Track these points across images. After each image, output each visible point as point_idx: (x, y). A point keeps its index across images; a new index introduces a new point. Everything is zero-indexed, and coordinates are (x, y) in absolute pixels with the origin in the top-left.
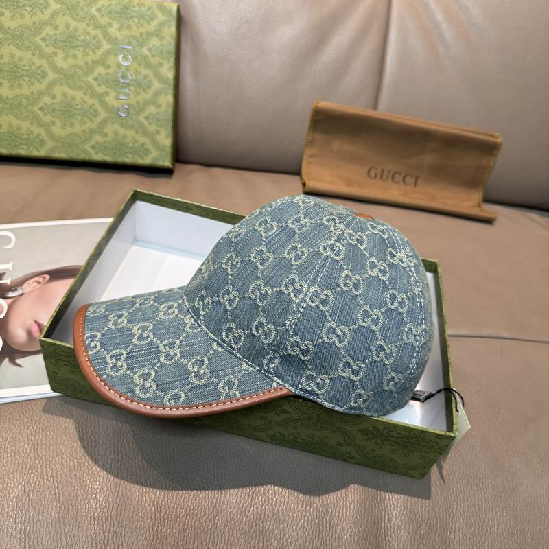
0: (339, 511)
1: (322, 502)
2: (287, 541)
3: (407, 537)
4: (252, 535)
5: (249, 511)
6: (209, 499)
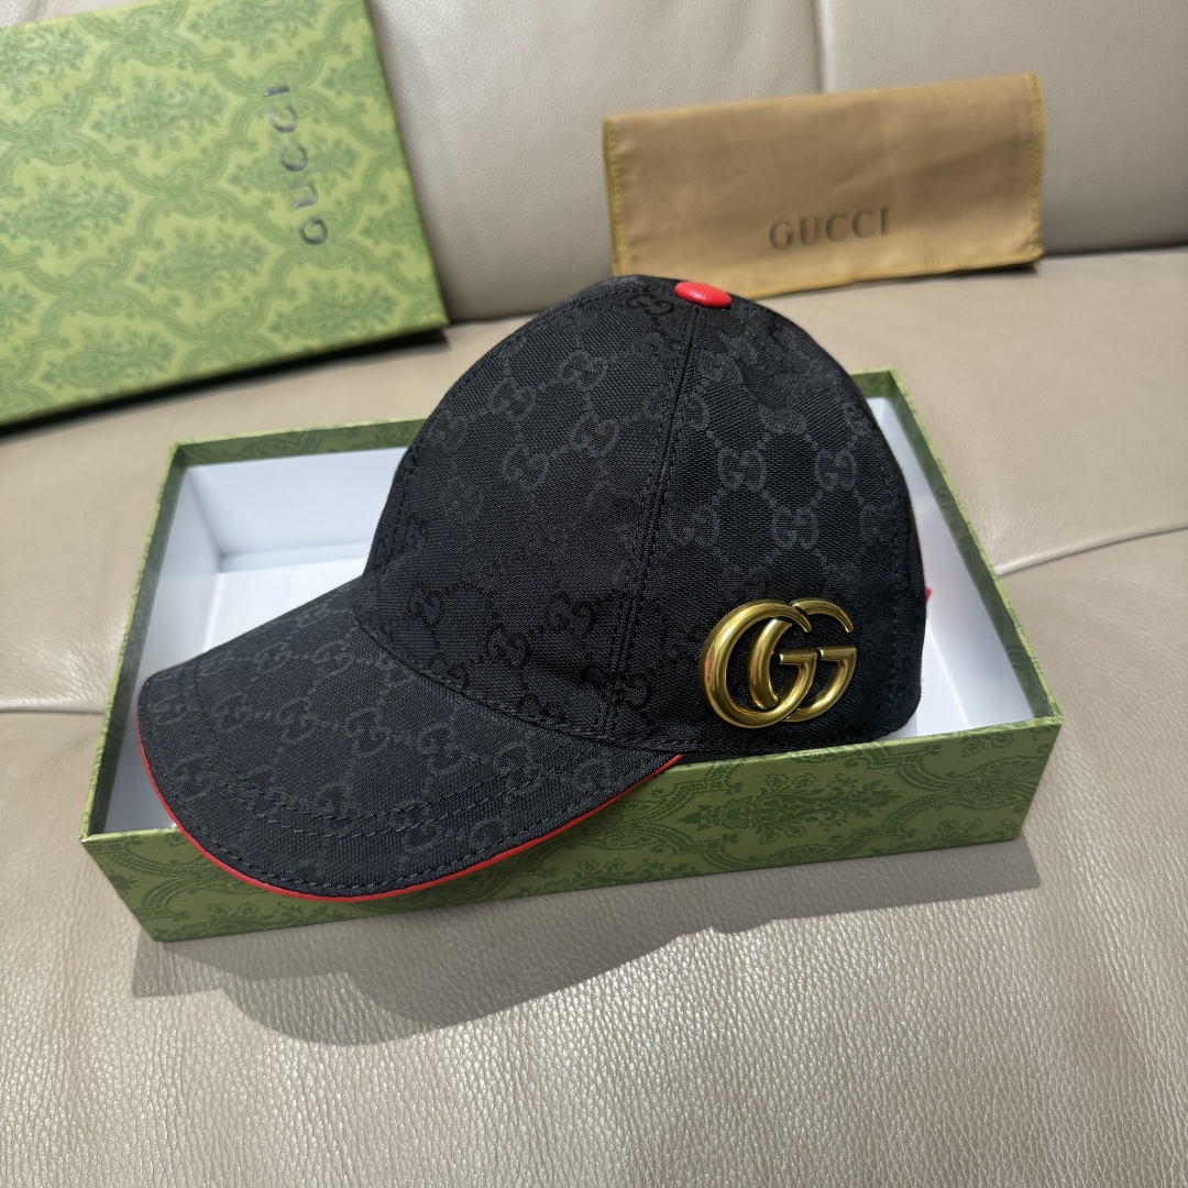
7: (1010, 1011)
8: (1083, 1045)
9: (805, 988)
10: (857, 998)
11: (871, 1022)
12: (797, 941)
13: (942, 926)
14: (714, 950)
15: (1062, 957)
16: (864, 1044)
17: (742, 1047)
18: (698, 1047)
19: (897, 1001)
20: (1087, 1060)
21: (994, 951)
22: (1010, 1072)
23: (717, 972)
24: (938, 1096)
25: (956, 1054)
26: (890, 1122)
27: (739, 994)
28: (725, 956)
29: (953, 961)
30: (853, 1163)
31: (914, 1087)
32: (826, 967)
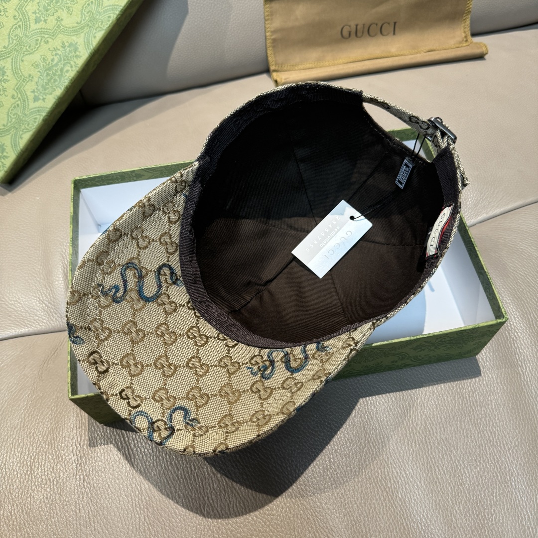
7: (501, 448)
8: (532, 459)
9: (416, 447)
10: (437, 448)
11: (445, 459)
12: (410, 425)
13: (470, 412)
14: (375, 433)
15: (521, 421)
16: (442, 469)
17: (392, 476)
18: (374, 479)
20: (534, 465)
21: (492, 421)
22: (503, 474)
23: (377, 444)
24: (474, 488)
25: (480, 469)
26: (456, 501)
27: (388, 452)
28: (380, 436)
29: (476, 427)
30: (443, 521)
31: (465, 485)
32: (423, 435)
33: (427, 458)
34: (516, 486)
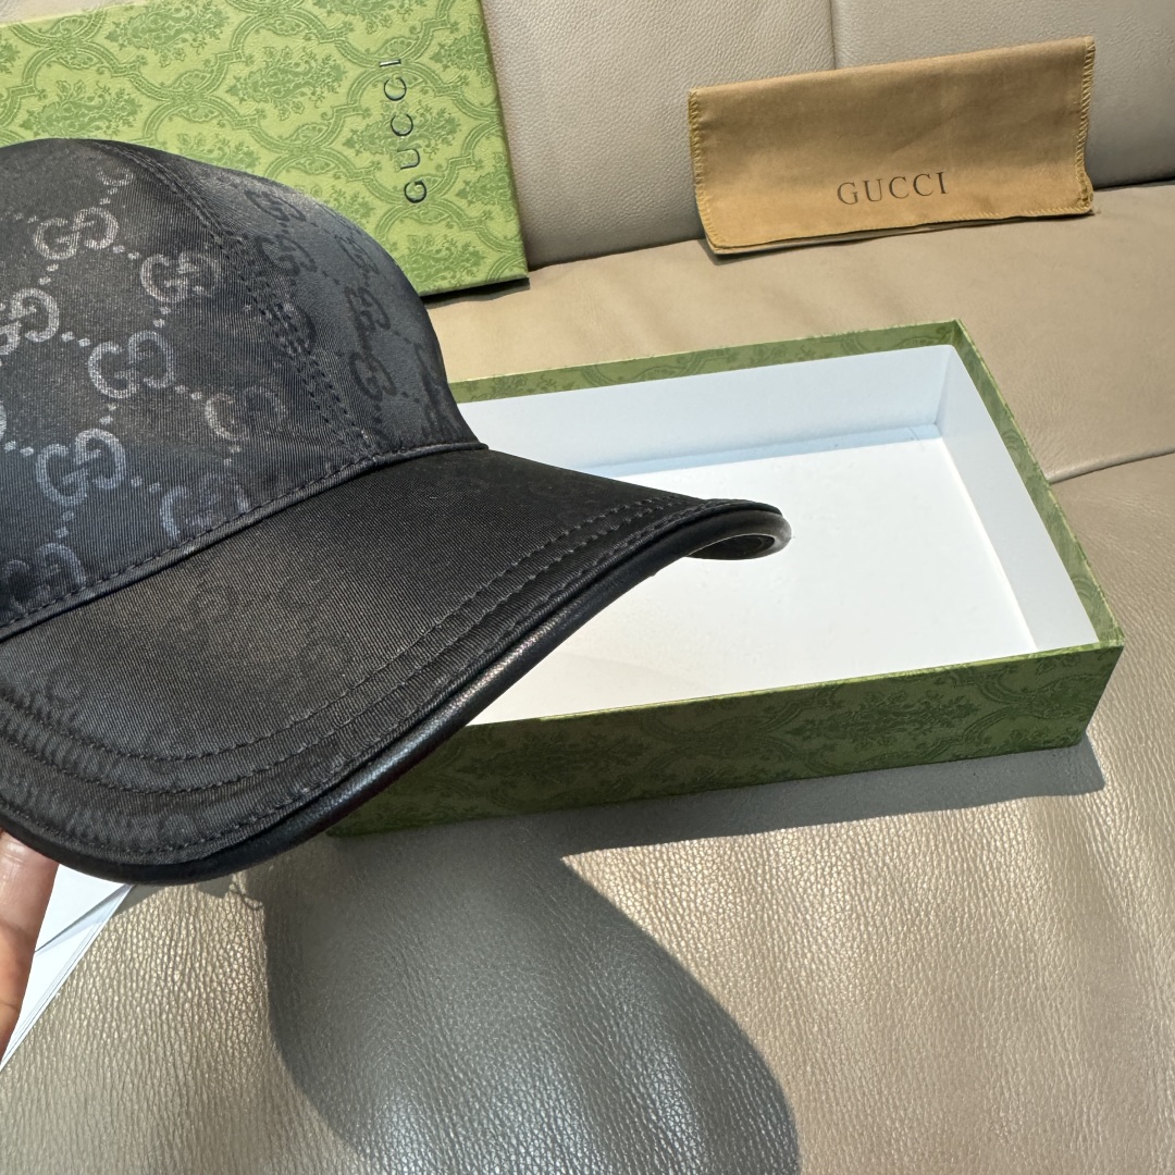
0: (1001, 839)
1: (965, 829)
2: (918, 914)
3: (1150, 858)
4: (850, 916)
5: (831, 876)
6: (747, 870)
7: (1010, 893)
8: (1075, 923)
10: (876, 883)
11: (889, 904)
12: (824, 835)
13: (950, 822)
15: (1056, 845)
16: (882, 923)
17: (777, 926)
18: (739, 927)
19: (910, 886)
21: (995, 841)
22: (1010, 946)
23: (754, 864)
24: (947, 966)
25: (963, 933)
27: (774, 882)
28: (761, 850)
29: (959, 850)
31: (927, 960)
32: (848, 856)
33: (852, 898)
34: (1037, 972)
